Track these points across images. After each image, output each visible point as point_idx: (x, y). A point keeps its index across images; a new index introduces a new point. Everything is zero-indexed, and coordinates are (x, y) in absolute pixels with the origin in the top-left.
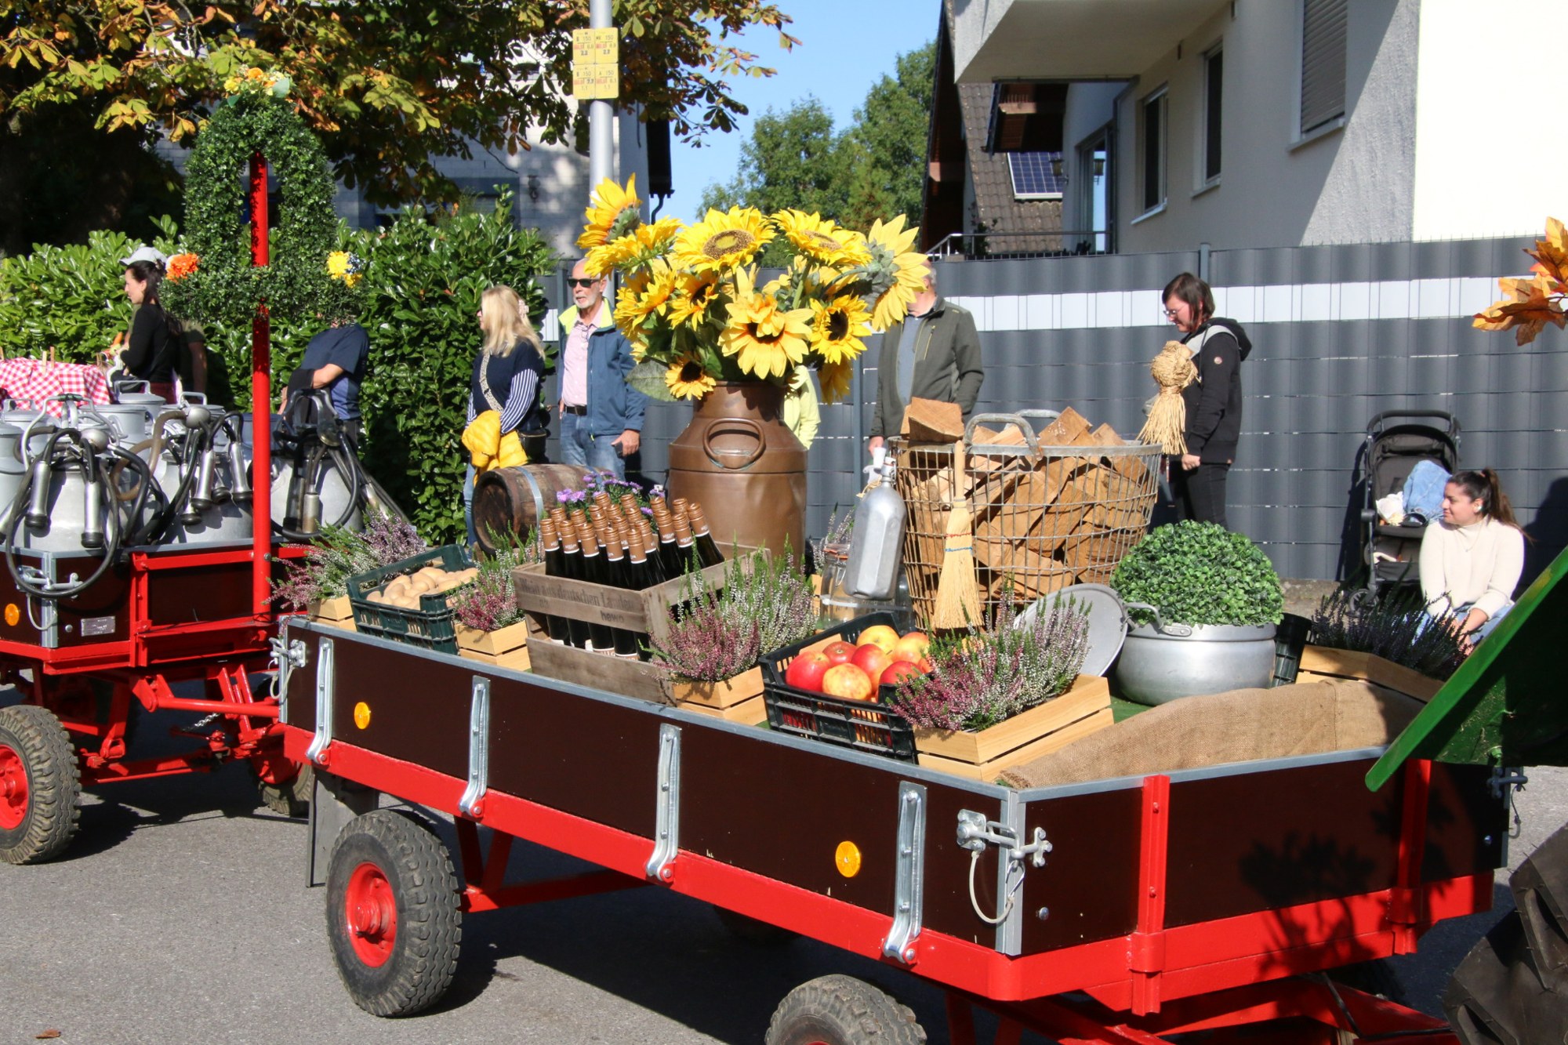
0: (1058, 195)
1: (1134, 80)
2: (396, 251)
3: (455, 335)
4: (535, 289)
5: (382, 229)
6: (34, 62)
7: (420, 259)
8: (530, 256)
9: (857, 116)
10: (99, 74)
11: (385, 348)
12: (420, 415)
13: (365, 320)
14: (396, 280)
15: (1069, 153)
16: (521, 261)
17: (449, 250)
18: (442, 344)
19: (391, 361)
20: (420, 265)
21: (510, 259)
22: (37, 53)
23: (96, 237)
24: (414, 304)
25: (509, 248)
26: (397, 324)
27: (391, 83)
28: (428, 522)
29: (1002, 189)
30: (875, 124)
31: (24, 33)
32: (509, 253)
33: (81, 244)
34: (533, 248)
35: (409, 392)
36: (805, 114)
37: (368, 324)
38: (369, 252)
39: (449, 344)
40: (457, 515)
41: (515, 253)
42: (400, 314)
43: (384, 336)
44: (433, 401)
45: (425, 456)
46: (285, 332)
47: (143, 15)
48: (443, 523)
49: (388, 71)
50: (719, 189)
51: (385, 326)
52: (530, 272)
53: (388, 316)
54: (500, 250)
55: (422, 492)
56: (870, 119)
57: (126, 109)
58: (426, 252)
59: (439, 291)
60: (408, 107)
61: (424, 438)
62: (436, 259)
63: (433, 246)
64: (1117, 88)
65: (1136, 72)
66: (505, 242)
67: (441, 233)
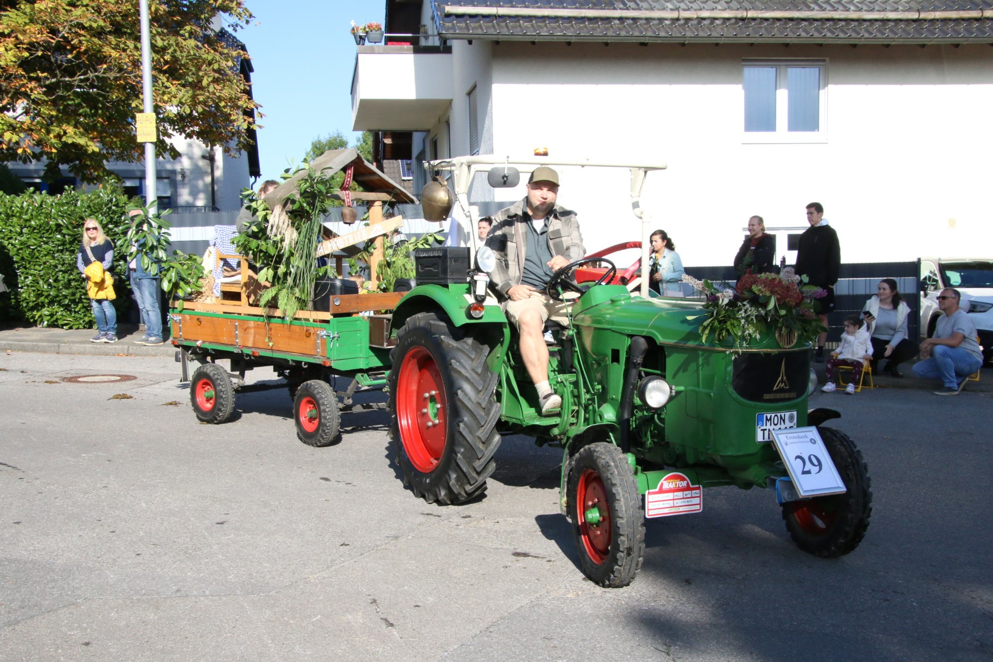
0: (411, 178)
1: (428, 131)
2: (63, 205)
4: (125, 220)
5: (59, 195)
7: (73, 208)
8: (124, 207)
9: (358, 140)
11: (59, 245)
12: (74, 274)
13: (51, 234)
14: (63, 217)
15: (414, 161)
16: (119, 209)
17: (86, 205)
19: (62, 251)
20: (72, 211)
21: (114, 208)
24: (70, 227)
25: (113, 203)
26: (64, 235)
27: (75, 133)
28: (81, 319)
29: (397, 175)
30: (367, 144)
32: (114, 206)
34: (125, 204)
35: (69, 264)
36: (335, 139)
37: (51, 236)
38: (52, 205)
40: (93, 316)
41: (117, 205)
42: (64, 231)
43: (58, 241)
45: (78, 291)
46: (16, 239)
48: (87, 319)
49: (75, 127)
51: (59, 236)
52: (123, 213)
53: (60, 232)
54: (108, 204)
55: (77, 306)
56: (364, 141)
58: (76, 205)
59: (81, 222)
60: (83, 142)
61: (76, 283)
62: (79, 208)
63: (79, 203)
64: (424, 134)
65: (430, 128)
66: (111, 201)
67: (84, 197)
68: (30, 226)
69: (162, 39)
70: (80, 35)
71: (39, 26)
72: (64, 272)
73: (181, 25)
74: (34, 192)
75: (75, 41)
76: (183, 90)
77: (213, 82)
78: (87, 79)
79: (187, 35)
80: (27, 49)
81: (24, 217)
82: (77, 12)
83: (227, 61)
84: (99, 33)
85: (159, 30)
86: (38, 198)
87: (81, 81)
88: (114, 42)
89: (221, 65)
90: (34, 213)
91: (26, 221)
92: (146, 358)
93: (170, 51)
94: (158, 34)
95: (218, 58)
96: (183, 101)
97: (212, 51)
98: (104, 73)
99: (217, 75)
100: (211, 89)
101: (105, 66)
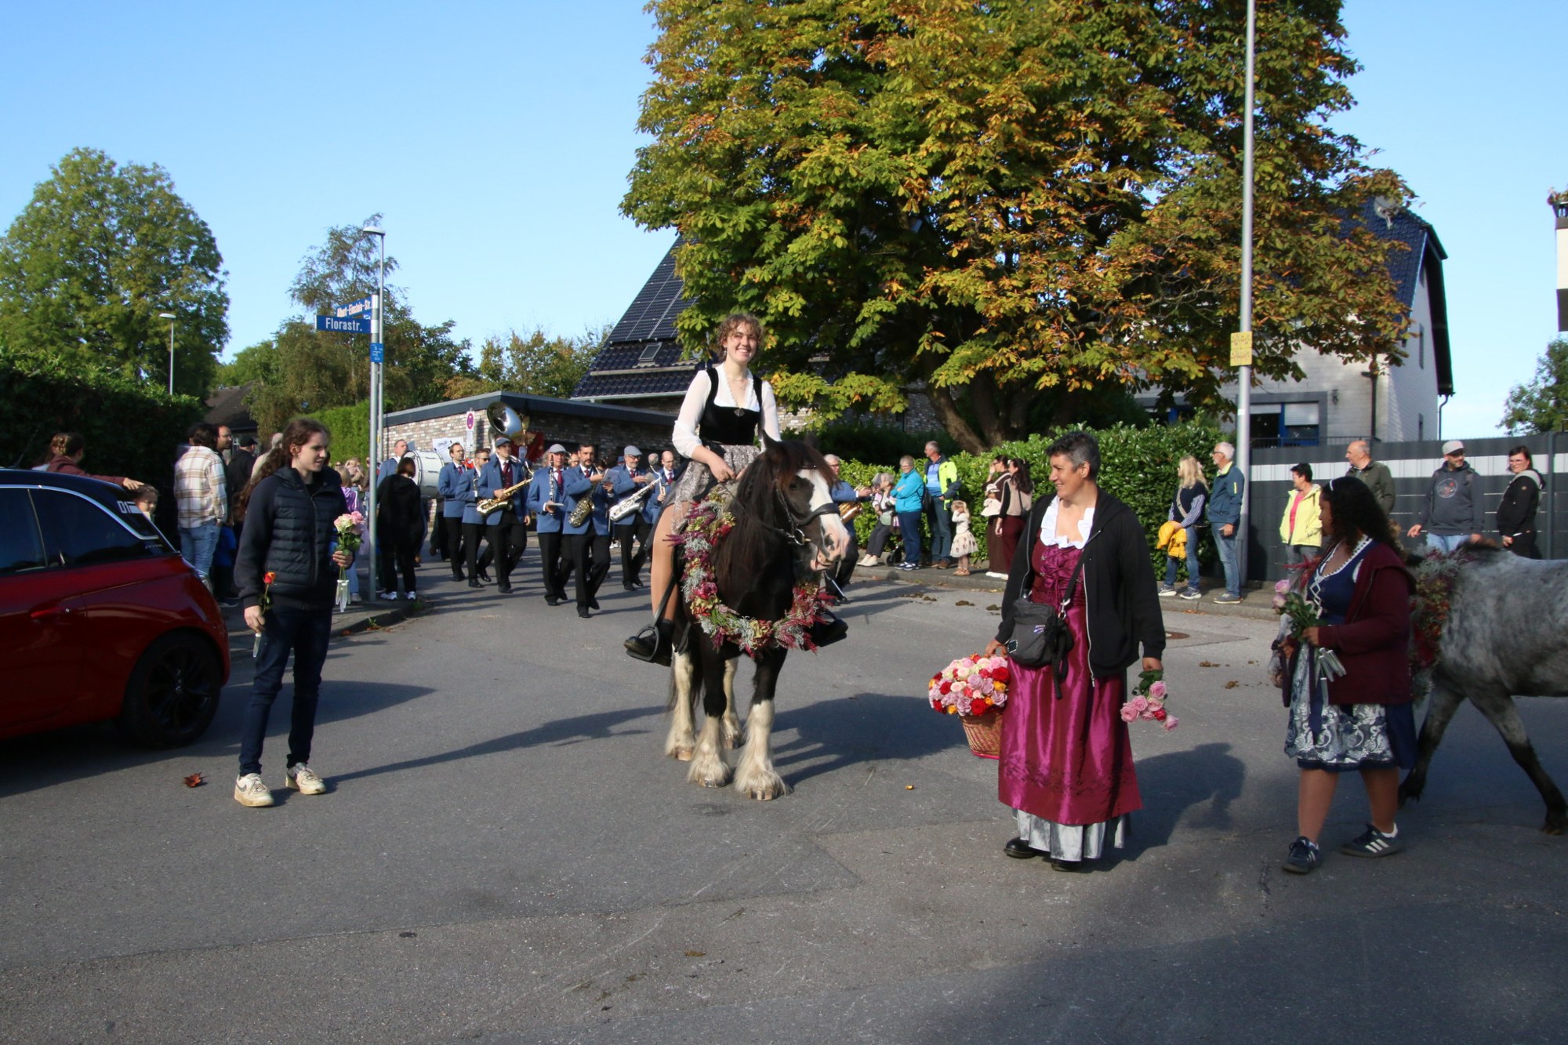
2: (1148, 440)
3: (1171, 479)
6: (1006, 363)
7: (1156, 444)
10: (1037, 364)
11: (1140, 485)
13: (1133, 472)
14: (1146, 454)
17: (1171, 439)
18: (1165, 484)
19: (1142, 492)
20: (1156, 446)
22: (1008, 359)
23: (1032, 437)
24: (1153, 465)
26: (1145, 474)
31: (1005, 350)
33: (1021, 440)
34: (1216, 437)
37: (1133, 474)
38: (1137, 440)
39: (1168, 484)
41: (1205, 439)
42: (1146, 470)
43: (1140, 480)
44: (1160, 511)
47: (1053, 336)
50: (1521, 388)
51: (1141, 475)
53: (1143, 472)
57: (1047, 379)
58: (1160, 440)
59: (1164, 459)
60: (1185, 369)
62: (1163, 443)
63: (1164, 438)
67: (1172, 431)
68: (1113, 464)
69: (1283, 242)
70: (1186, 249)
71: (1143, 246)
72: (1144, 515)
73: (1314, 219)
74: (1122, 427)
75: (1182, 257)
76: (1305, 298)
77: (1346, 285)
78: (1192, 297)
79: (1321, 231)
80: (1130, 271)
81: (1109, 454)
82: (1188, 223)
83: (1376, 256)
84: (1209, 245)
85: (1280, 231)
86: (1123, 432)
87: (1184, 299)
88: (1225, 251)
89: (1359, 263)
90: (1118, 450)
91: (1110, 458)
92: (1215, 618)
93: (1291, 255)
94: (1279, 236)
95: (1354, 255)
96: (1304, 311)
97: (1355, 247)
98: (1211, 287)
99: (1350, 277)
100: (1341, 295)
101: (1208, 281)
